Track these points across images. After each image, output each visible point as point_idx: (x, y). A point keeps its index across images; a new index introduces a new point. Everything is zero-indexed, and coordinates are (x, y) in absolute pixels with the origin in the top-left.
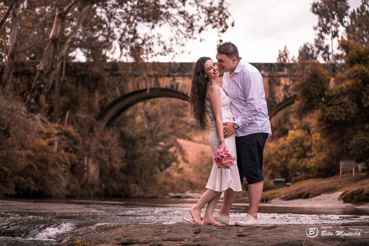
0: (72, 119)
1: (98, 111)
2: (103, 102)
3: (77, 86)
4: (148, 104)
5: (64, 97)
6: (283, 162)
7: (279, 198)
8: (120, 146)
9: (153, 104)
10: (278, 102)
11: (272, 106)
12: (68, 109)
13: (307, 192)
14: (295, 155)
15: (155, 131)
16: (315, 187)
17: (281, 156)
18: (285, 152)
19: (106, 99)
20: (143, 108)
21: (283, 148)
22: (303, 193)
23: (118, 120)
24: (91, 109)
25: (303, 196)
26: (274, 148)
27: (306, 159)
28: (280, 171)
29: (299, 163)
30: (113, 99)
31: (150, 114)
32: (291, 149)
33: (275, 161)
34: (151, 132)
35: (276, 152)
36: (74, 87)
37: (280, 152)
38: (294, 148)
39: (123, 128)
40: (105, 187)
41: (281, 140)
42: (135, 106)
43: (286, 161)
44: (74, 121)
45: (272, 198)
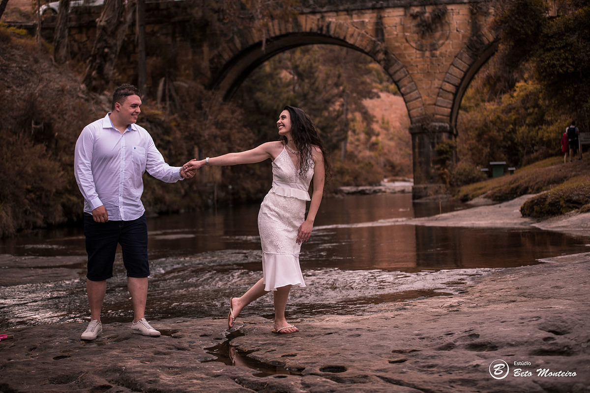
0: (169, 90)
1: (209, 74)
2: (216, 60)
3: (174, 38)
4: (298, 54)
5: (154, 58)
6: (509, 133)
7: (483, 196)
8: (245, 126)
9: (304, 52)
10: (487, 42)
11: (478, 49)
12: (162, 75)
13: (525, 185)
14: (528, 120)
15: (311, 94)
16: (537, 177)
17: (506, 123)
18: (513, 116)
19: (220, 56)
20: (290, 60)
21: (509, 110)
22: (518, 187)
23: (246, 83)
24: (198, 73)
25: (519, 191)
26: (495, 111)
27: (544, 127)
28: (505, 147)
29: (533, 133)
30: (231, 54)
31: (301, 68)
32: (522, 111)
33: (494, 133)
34: (304, 96)
35: (499, 117)
36: (169, 40)
37: (504, 117)
38: (526, 109)
39: (258, 95)
40: (233, 189)
41: (505, 98)
42: (277, 57)
43: (514, 131)
44: (174, 94)
45: (474, 197)
